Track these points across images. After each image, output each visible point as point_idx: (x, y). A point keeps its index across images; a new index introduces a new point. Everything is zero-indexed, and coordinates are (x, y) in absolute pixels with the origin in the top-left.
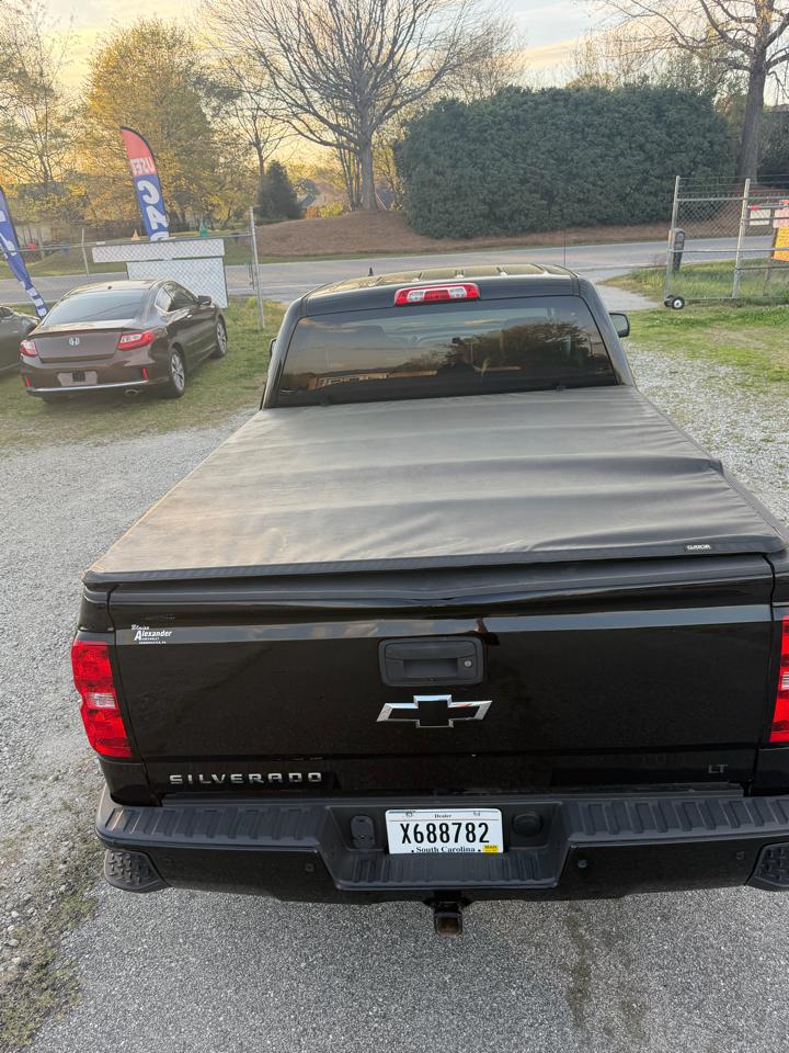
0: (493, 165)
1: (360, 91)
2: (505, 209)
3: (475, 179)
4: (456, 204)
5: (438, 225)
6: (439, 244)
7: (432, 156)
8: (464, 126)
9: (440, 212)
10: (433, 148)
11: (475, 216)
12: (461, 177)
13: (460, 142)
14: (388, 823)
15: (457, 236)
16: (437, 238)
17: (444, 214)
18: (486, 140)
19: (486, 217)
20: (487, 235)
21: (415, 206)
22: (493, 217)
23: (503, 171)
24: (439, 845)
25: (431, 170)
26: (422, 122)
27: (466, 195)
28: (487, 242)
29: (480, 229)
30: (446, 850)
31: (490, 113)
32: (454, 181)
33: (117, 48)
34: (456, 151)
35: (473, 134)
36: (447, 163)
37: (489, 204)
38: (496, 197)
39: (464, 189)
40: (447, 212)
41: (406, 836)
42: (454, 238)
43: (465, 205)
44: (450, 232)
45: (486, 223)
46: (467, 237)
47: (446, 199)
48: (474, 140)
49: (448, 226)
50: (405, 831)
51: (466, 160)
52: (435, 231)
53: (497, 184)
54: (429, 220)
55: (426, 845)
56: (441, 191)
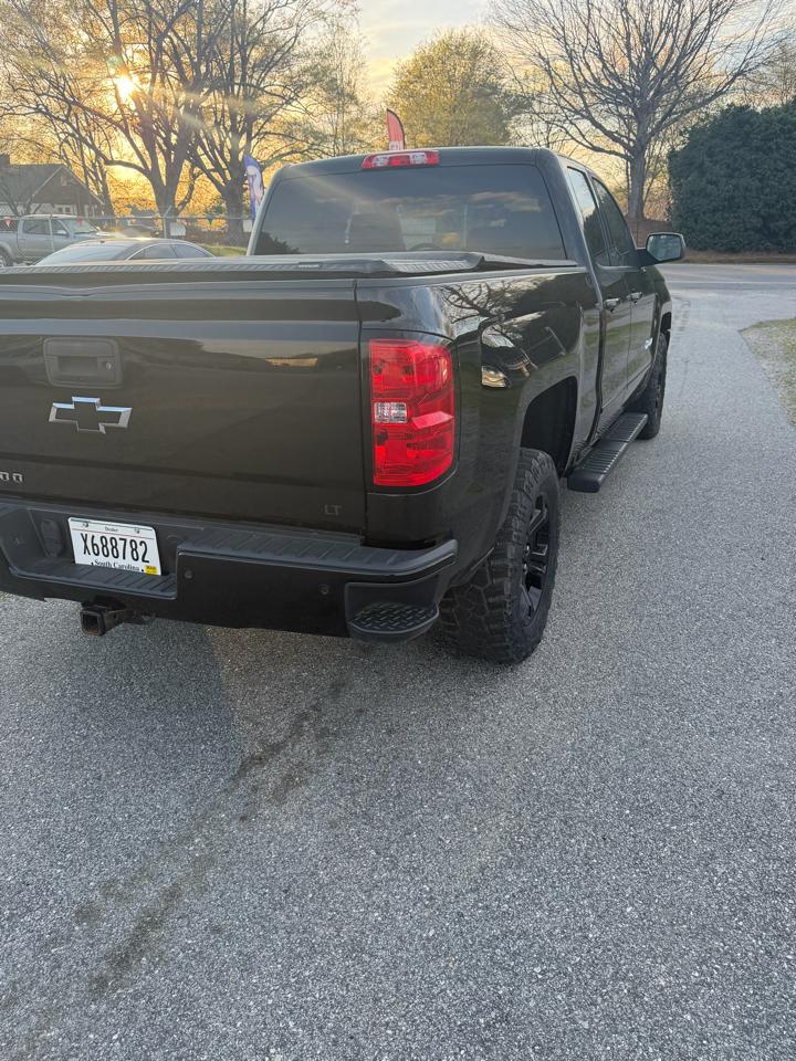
0: (775, 176)
1: (642, 96)
2: (782, 223)
3: (750, 191)
4: (727, 215)
5: (703, 236)
6: (702, 255)
7: (707, 164)
8: (748, 134)
9: (707, 223)
10: (710, 156)
11: (746, 230)
12: (736, 187)
13: (742, 152)
14: (72, 532)
15: (722, 248)
16: (701, 250)
17: (711, 225)
18: (770, 148)
19: (758, 231)
20: (758, 250)
21: (681, 216)
22: (766, 232)
23: (784, 182)
24: (111, 559)
25: (704, 179)
26: (703, 130)
27: (739, 207)
28: (755, 257)
29: (748, 244)
30: (117, 566)
31: (780, 121)
32: (728, 191)
33: (422, 58)
34: (735, 160)
35: (756, 143)
36: (722, 172)
37: (763, 218)
38: (773, 211)
39: (737, 200)
40: (715, 223)
41: (86, 547)
42: (719, 251)
43: (735, 217)
44: (716, 244)
45: (757, 236)
46: (733, 250)
47: (715, 210)
48: (758, 149)
49: (714, 237)
50: (85, 541)
51: (744, 170)
52: (699, 242)
53: (775, 196)
54: (693, 231)
55: (101, 559)
56: (712, 201)
